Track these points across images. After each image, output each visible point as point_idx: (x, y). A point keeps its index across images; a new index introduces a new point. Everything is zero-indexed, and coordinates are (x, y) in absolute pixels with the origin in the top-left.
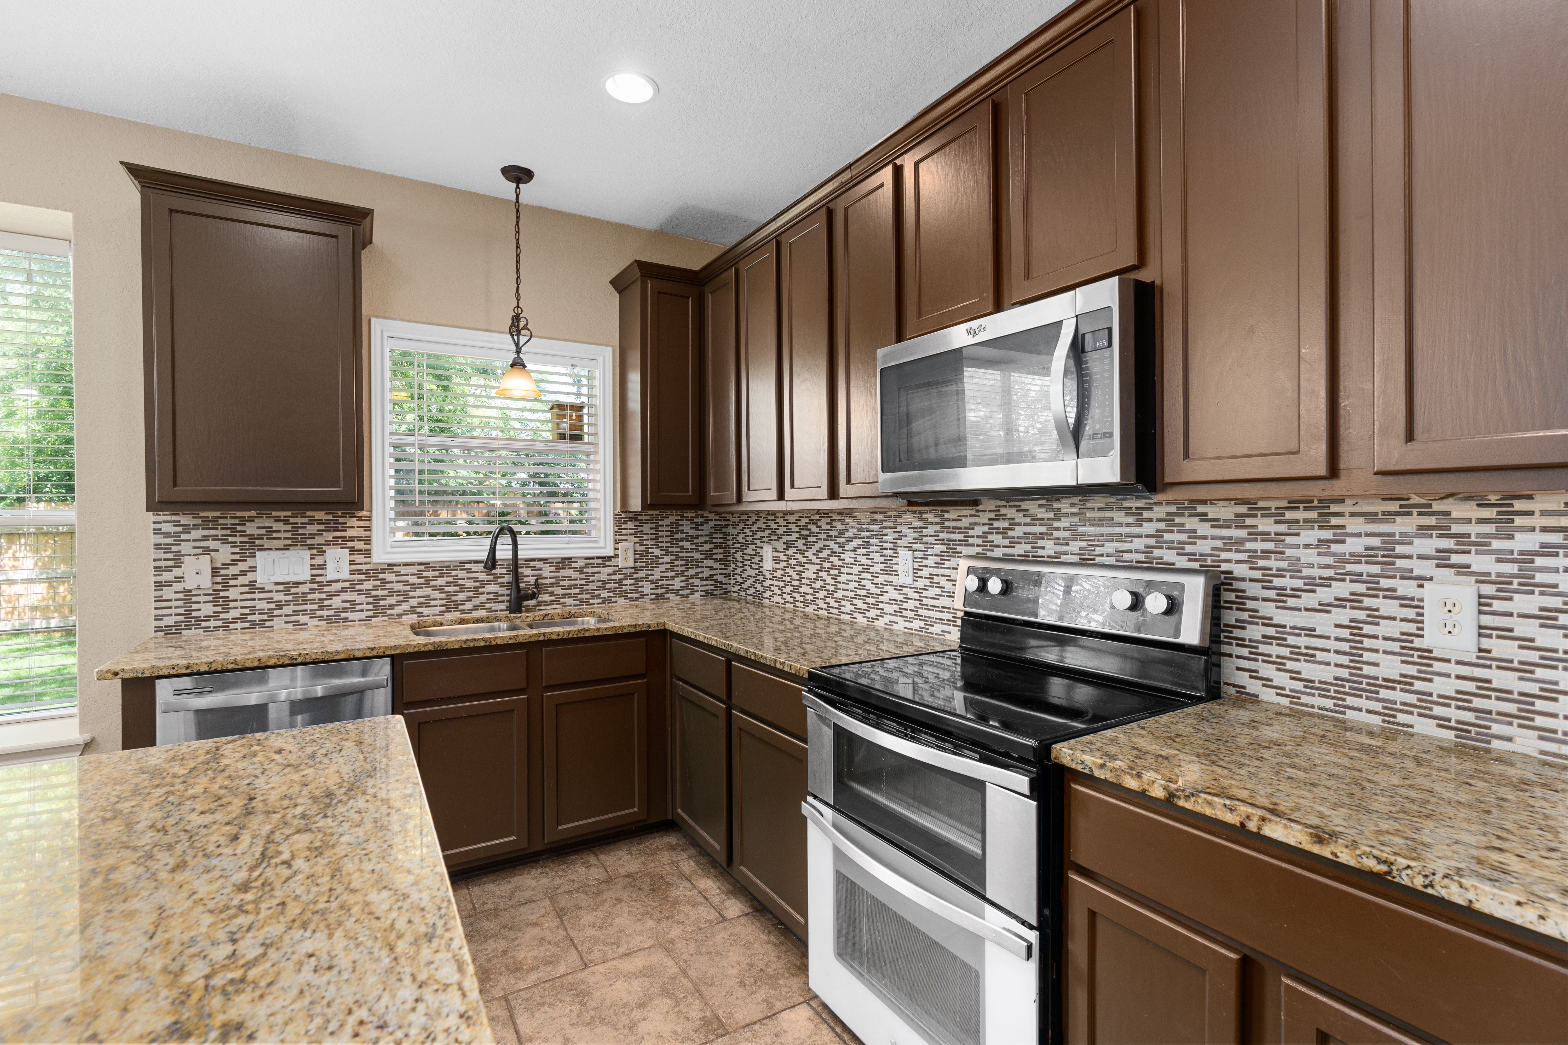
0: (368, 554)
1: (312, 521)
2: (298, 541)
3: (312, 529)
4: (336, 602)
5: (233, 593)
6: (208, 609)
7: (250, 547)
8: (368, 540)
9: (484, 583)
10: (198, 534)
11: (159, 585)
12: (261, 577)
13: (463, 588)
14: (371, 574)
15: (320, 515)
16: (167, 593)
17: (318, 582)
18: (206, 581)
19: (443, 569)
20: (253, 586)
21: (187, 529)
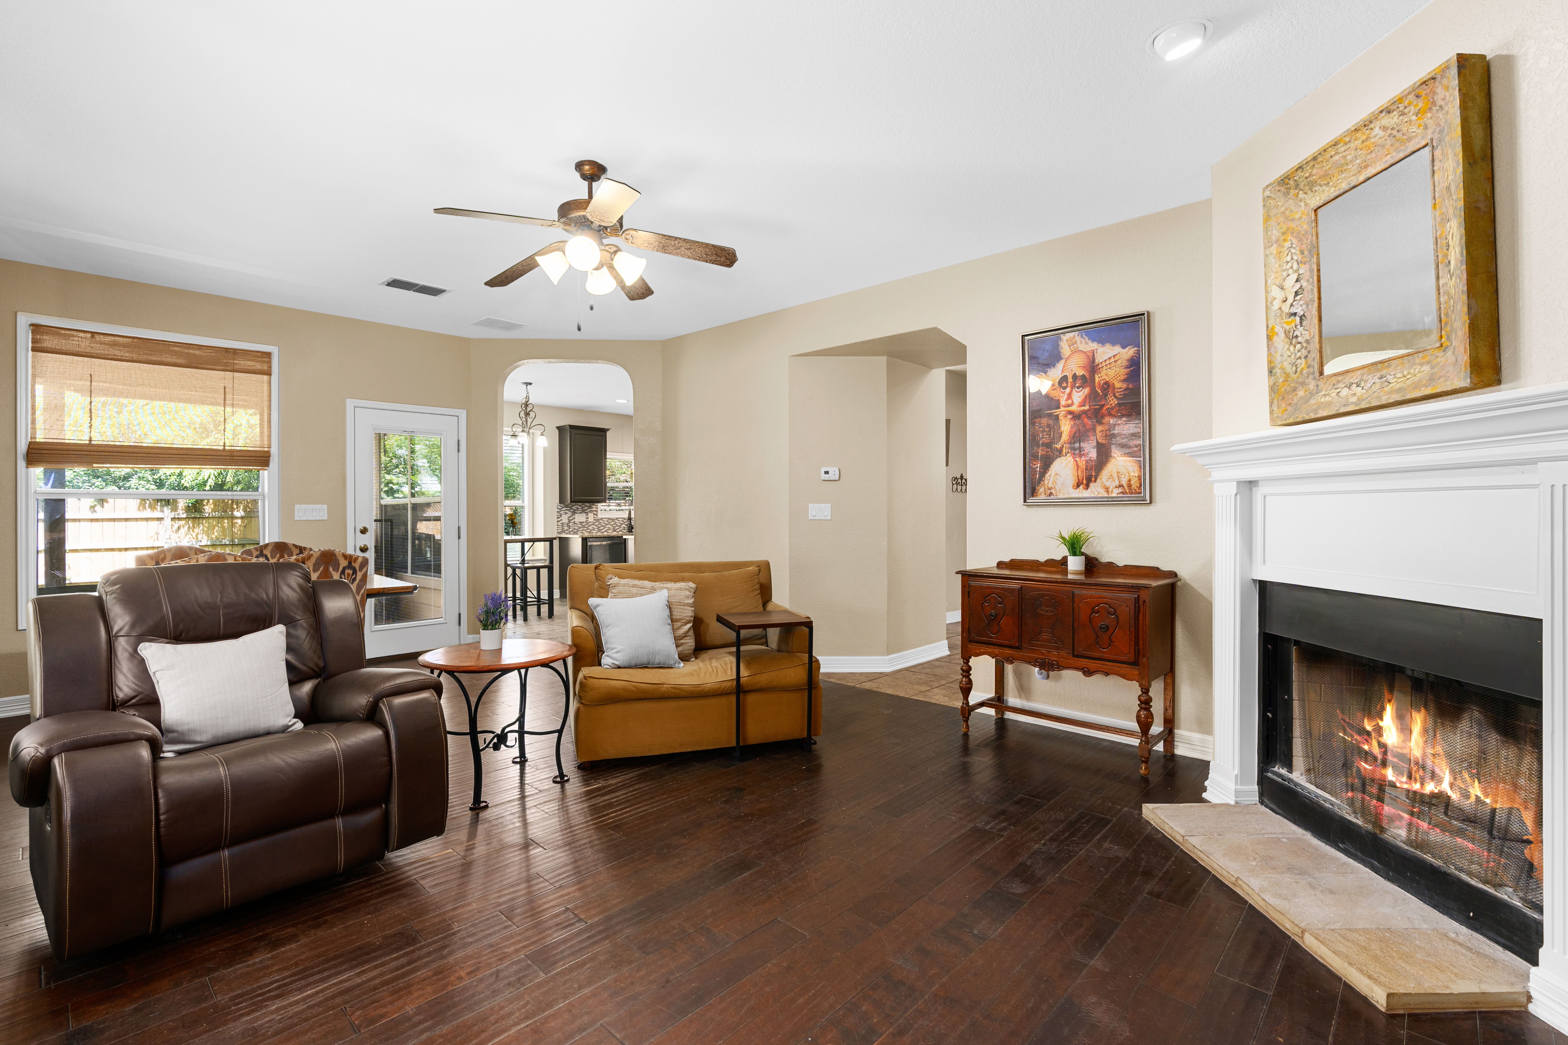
0: (597, 515)
1: (586, 506)
2: (583, 511)
3: (586, 508)
4: (590, 528)
5: (571, 524)
6: (566, 528)
7: (574, 513)
8: (597, 511)
9: (622, 524)
10: (564, 509)
11: (558, 522)
12: (576, 520)
13: (617, 525)
14: (598, 520)
15: (587, 504)
16: (559, 524)
17: (587, 523)
18: (567, 521)
19: (613, 520)
20: (575, 523)
21: (563, 508)
